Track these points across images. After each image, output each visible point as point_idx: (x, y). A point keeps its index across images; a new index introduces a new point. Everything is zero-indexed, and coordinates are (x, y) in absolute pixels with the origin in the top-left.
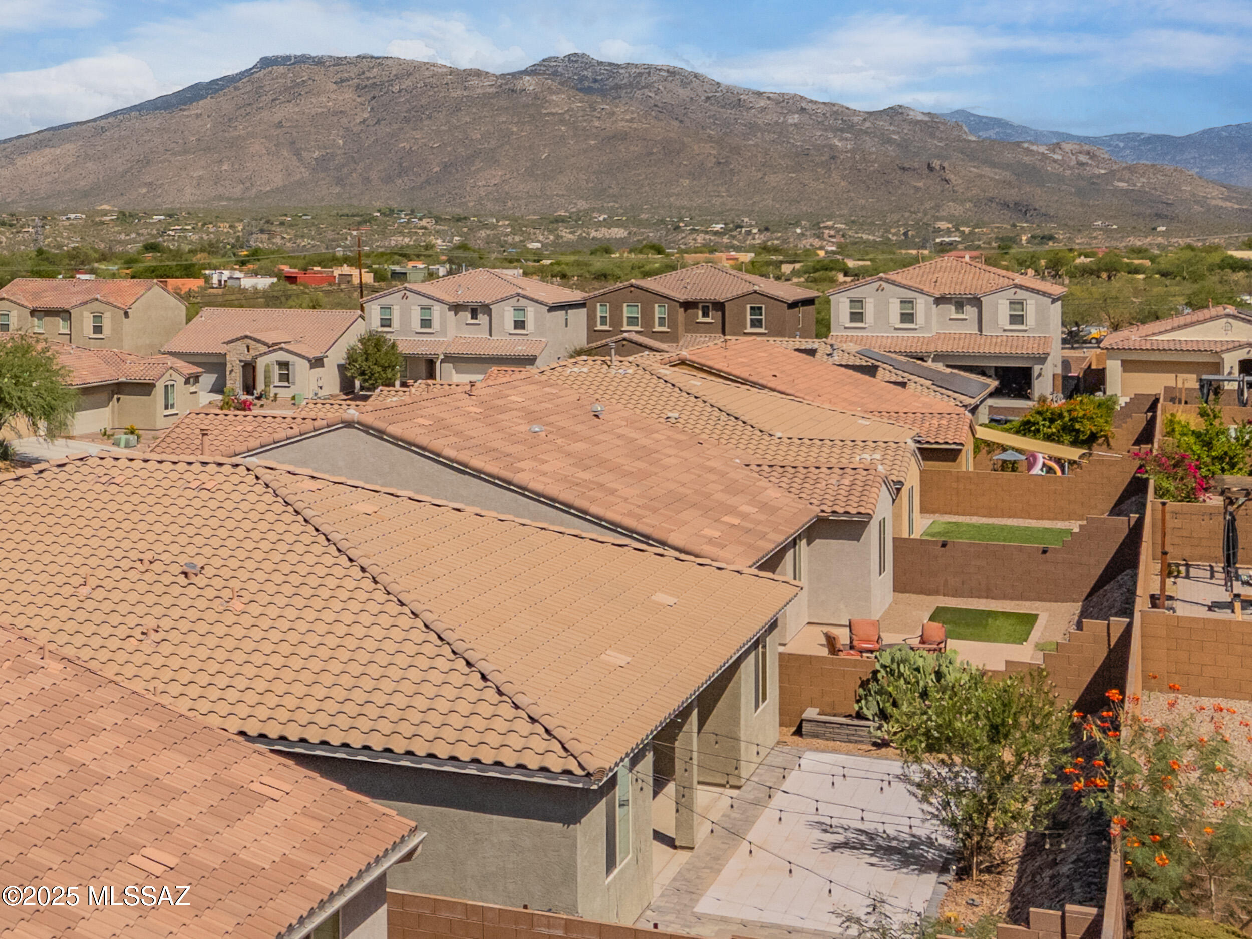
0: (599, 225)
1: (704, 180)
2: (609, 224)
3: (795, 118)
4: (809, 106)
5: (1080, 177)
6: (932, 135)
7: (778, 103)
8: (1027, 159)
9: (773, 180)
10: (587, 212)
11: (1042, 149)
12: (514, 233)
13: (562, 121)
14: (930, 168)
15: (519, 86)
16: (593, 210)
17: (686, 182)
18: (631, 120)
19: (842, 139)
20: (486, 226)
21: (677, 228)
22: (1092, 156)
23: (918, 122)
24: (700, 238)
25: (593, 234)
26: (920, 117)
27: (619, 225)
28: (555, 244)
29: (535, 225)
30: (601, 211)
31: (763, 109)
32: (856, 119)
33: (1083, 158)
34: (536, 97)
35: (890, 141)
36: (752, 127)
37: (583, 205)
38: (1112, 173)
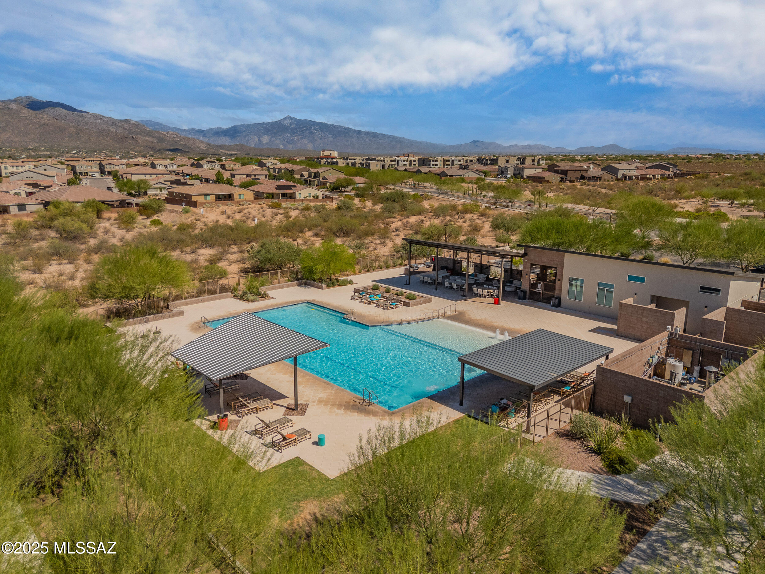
0: (42, 151)
1: (72, 138)
2: (44, 151)
3: (99, 121)
4: (103, 118)
5: (173, 141)
6: (137, 128)
7: (94, 116)
8: (161, 136)
9: (93, 139)
10: (38, 147)
11: (165, 133)
12: (17, 153)
13: (27, 119)
14: (133, 137)
15: (11, 106)
16: (40, 146)
17: (67, 139)
18: (49, 120)
19: (112, 128)
20: (8, 151)
21: (63, 152)
22: (177, 136)
23: (133, 124)
24: (69, 155)
25: (40, 153)
26: (134, 123)
27: (47, 151)
28: (29, 156)
29: (23, 150)
30: (42, 146)
31: (89, 118)
32: (116, 122)
33: (175, 136)
34: (17, 111)
35: (125, 129)
36: (86, 123)
37: (36, 145)
38: (180, 140)
